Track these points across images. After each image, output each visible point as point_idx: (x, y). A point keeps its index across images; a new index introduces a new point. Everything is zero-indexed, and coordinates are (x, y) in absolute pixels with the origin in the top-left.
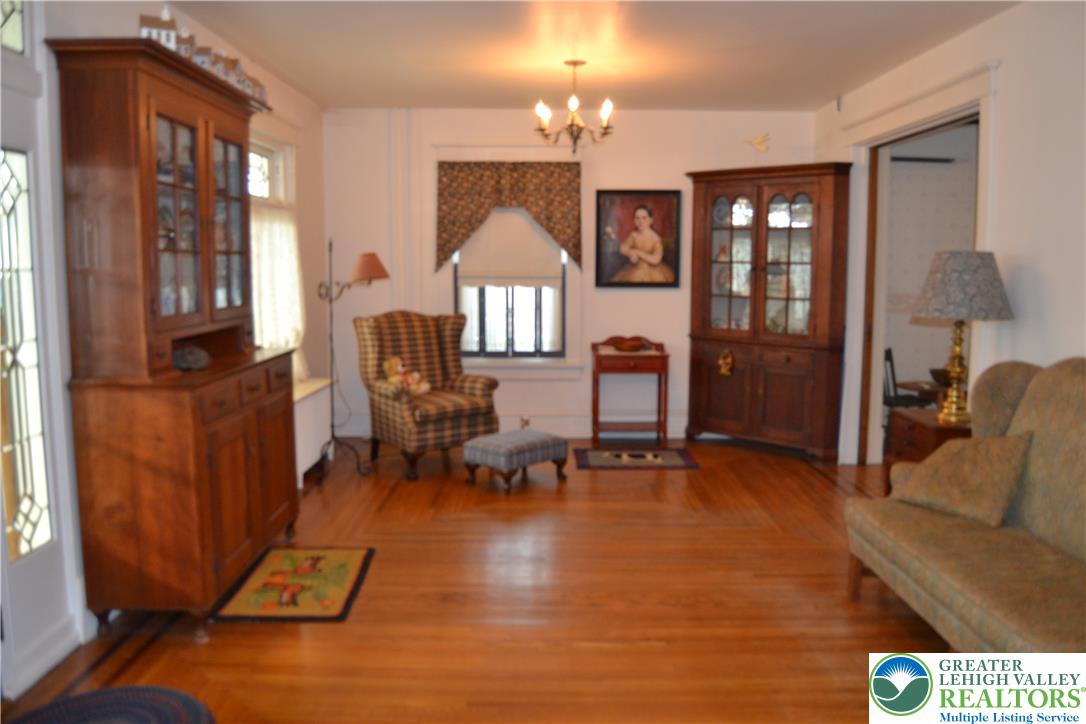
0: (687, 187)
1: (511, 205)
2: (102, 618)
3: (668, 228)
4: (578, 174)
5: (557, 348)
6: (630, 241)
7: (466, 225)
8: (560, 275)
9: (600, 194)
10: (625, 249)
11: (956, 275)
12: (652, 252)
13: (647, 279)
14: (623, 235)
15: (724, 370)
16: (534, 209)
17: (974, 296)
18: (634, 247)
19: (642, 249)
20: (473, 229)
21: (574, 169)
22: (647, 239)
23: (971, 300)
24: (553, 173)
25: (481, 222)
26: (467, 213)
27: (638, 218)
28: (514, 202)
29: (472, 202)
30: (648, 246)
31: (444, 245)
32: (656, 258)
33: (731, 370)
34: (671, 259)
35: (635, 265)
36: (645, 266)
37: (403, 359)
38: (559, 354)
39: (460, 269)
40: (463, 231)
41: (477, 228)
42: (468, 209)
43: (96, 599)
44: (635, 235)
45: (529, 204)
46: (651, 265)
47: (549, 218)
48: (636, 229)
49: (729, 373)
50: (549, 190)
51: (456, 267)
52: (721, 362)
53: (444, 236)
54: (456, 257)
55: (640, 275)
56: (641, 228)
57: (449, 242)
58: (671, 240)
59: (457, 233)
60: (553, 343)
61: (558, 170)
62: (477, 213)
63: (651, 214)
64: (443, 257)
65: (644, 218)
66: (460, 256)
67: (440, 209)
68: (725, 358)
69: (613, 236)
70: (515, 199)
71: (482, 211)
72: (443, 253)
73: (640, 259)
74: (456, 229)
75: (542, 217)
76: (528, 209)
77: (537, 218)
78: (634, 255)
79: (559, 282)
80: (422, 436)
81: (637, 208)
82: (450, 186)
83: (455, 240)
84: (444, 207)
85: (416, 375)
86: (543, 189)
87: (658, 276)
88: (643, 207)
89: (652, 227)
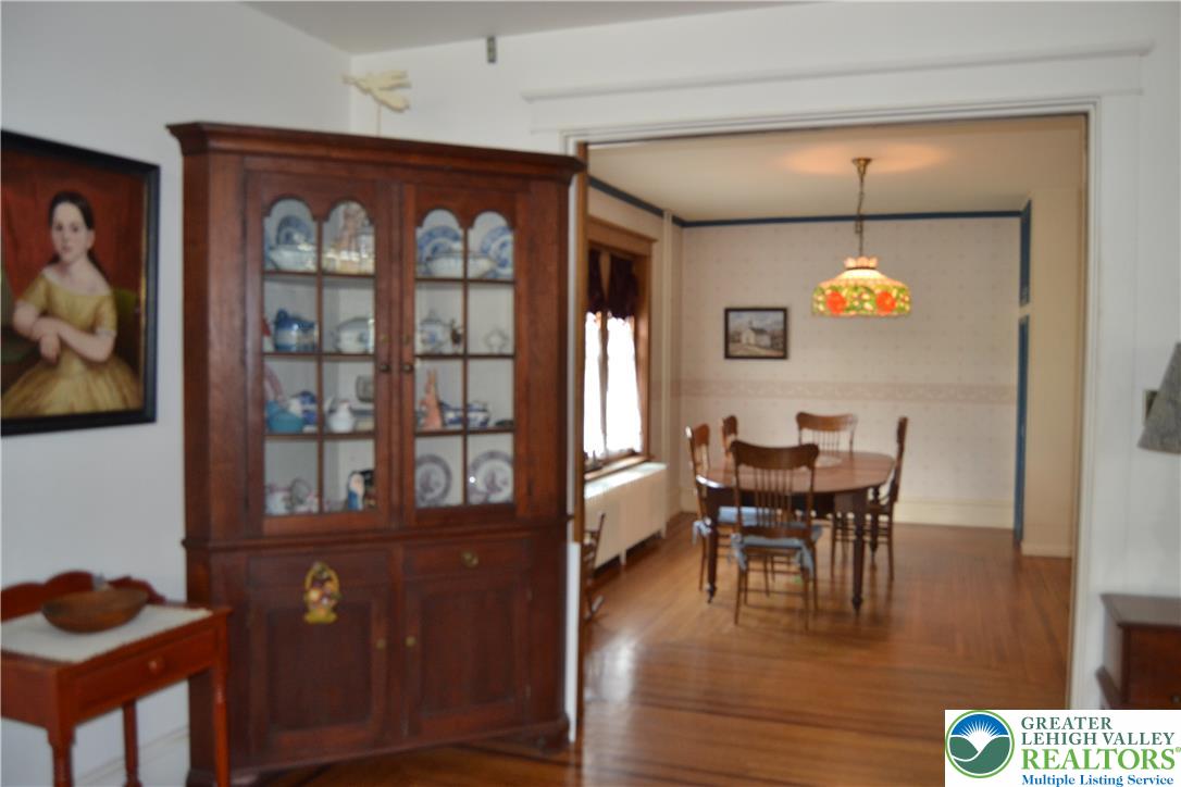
0: (170, 160)
6: (40, 293)
10: (26, 317)
12: (91, 329)
13: (81, 406)
18: (47, 311)
19: (69, 319)
22: (80, 290)
27: (60, 229)
30: (85, 312)
32: (100, 346)
35: (53, 365)
36: (76, 367)
44: (51, 274)
46: (91, 365)
55: (65, 392)
56: (66, 258)
63: (90, 221)
65: (74, 228)
73: (64, 347)
78: (50, 338)
81: (58, 199)
87: (106, 395)
88: (73, 198)
89: (92, 255)
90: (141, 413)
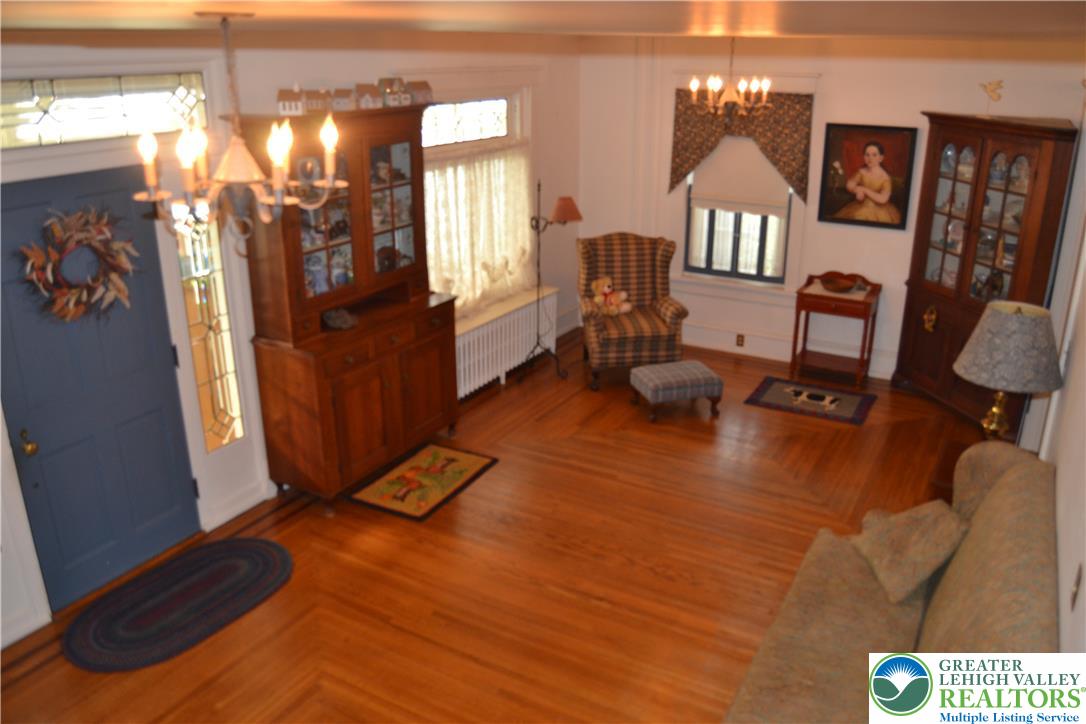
0: (923, 126)
1: (740, 134)
2: (280, 486)
3: (899, 167)
4: (810, 107)
5: (778, 274)
6: (857, 178)
7: (698, 151)
8: (786, 205)
9: (831, 128)
10: (851, 185)
11: (989, 336)
12: (879, 191)
13: (872, 218)
14: (851, 171)
15: (928, 326)
16: (762, 140)
17: (999, 362)
18: (861, 184)
19: (870, 187)
20: (702, 156)
21: (806, 101)
22: (875, 177)
23: (995, 367)
24: (783, 104)
25: (711, 149)
26: (698, 140)
27: (868, 155)
28: (744, 132)
29: (703, 130)
30: (877, 184)
31: (677, 169)
32: (884, 198)
33: (934, 327)
34: (900, 200)
35: (861, 203)
36: (871, 204)
37: (613, 279)
38: (778, 280)
39: (693, 191)
40: (694, 157)
41: (707, 155)
42: (701, 136)
43: (275, 474)
44: (863, 171)
45: (757, 134)
46: (878, 204)
47: (775, 150)
48: (865, 166)
49: (931, 330)
50: (777, 122)
51: (690, 188)
52: (925, 317)
53: (677, 160)
54: (690, 179)
55: (864, 213)
56: (870, 165)
57: (681, 166)
58: (900, 180)
59: (689, 158)
60: (775, 269)
61: (788, 102)
62: (708, 140)
63: (882, 151)
64: (675, 180)
65: (875, 155)
66: (695, 179)
67: (675, 135)
68: (932, 313)
69: (841, 172)
70: (745, 128)
71: (713, 139)
72: (677, 176)
73: (866, 197)
74: (688, 154)
75: (769, 148)
76: (756, 140)
77: (763, 149)
78: (860, 192)
79: (785, 212)
80: (604, 355)
81: (868, 144)
82: (685, 113)
83: (686, 166)
84: (679, 133)
85: (623, 295)
86: (772, 120)
87: (884, 216)
88: (875, 144)
89: (882, 165)
90: (901, 225)
